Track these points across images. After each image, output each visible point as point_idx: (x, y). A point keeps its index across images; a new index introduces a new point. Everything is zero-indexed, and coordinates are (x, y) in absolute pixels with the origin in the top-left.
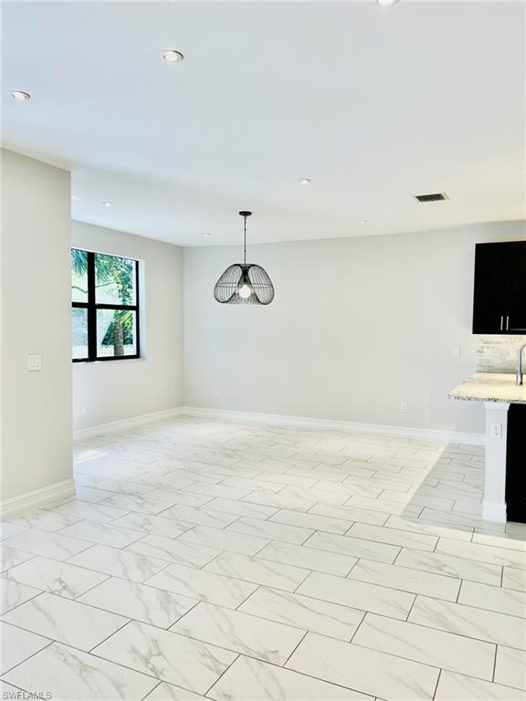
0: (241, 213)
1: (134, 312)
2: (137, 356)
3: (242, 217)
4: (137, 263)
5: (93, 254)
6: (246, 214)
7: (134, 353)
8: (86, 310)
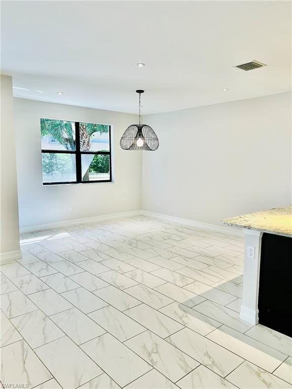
0: (138, 91)
1: (109, 155)
2: (110, 181)
3: (138, 94)
4: (110, 126)
5: (79, 123)
6: (140, 92)
7: (109, 179)
8: (75, 155)
